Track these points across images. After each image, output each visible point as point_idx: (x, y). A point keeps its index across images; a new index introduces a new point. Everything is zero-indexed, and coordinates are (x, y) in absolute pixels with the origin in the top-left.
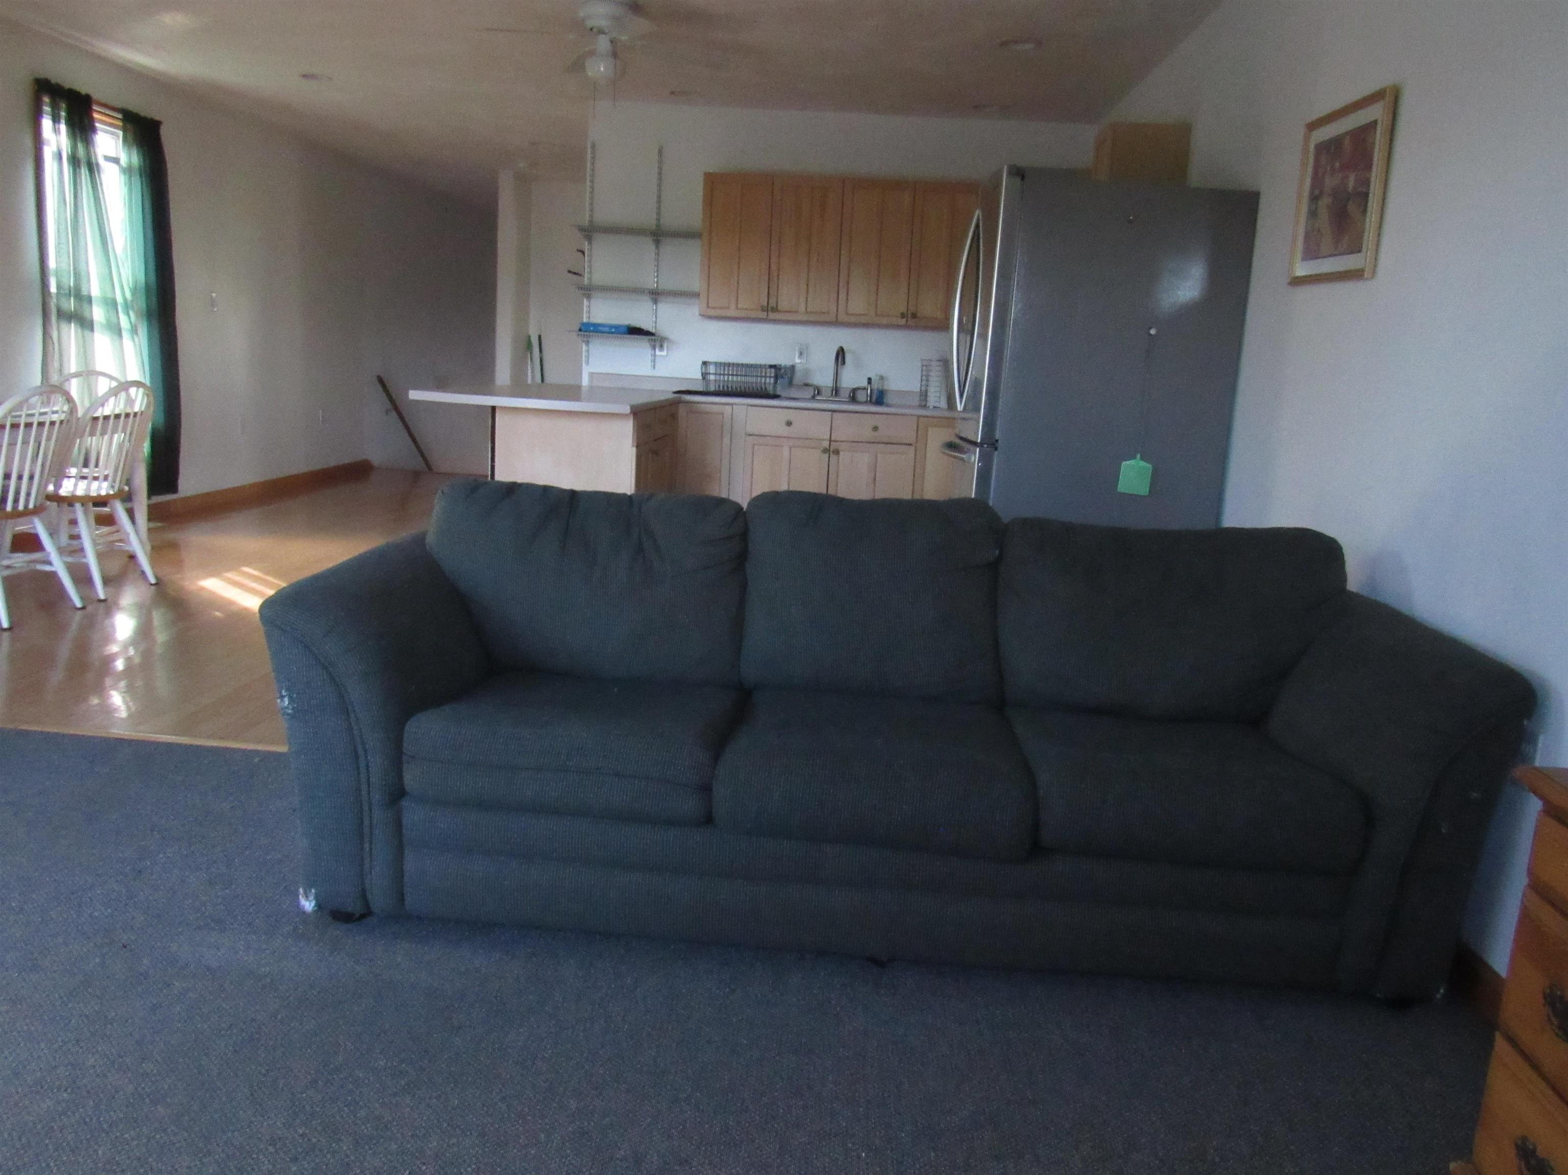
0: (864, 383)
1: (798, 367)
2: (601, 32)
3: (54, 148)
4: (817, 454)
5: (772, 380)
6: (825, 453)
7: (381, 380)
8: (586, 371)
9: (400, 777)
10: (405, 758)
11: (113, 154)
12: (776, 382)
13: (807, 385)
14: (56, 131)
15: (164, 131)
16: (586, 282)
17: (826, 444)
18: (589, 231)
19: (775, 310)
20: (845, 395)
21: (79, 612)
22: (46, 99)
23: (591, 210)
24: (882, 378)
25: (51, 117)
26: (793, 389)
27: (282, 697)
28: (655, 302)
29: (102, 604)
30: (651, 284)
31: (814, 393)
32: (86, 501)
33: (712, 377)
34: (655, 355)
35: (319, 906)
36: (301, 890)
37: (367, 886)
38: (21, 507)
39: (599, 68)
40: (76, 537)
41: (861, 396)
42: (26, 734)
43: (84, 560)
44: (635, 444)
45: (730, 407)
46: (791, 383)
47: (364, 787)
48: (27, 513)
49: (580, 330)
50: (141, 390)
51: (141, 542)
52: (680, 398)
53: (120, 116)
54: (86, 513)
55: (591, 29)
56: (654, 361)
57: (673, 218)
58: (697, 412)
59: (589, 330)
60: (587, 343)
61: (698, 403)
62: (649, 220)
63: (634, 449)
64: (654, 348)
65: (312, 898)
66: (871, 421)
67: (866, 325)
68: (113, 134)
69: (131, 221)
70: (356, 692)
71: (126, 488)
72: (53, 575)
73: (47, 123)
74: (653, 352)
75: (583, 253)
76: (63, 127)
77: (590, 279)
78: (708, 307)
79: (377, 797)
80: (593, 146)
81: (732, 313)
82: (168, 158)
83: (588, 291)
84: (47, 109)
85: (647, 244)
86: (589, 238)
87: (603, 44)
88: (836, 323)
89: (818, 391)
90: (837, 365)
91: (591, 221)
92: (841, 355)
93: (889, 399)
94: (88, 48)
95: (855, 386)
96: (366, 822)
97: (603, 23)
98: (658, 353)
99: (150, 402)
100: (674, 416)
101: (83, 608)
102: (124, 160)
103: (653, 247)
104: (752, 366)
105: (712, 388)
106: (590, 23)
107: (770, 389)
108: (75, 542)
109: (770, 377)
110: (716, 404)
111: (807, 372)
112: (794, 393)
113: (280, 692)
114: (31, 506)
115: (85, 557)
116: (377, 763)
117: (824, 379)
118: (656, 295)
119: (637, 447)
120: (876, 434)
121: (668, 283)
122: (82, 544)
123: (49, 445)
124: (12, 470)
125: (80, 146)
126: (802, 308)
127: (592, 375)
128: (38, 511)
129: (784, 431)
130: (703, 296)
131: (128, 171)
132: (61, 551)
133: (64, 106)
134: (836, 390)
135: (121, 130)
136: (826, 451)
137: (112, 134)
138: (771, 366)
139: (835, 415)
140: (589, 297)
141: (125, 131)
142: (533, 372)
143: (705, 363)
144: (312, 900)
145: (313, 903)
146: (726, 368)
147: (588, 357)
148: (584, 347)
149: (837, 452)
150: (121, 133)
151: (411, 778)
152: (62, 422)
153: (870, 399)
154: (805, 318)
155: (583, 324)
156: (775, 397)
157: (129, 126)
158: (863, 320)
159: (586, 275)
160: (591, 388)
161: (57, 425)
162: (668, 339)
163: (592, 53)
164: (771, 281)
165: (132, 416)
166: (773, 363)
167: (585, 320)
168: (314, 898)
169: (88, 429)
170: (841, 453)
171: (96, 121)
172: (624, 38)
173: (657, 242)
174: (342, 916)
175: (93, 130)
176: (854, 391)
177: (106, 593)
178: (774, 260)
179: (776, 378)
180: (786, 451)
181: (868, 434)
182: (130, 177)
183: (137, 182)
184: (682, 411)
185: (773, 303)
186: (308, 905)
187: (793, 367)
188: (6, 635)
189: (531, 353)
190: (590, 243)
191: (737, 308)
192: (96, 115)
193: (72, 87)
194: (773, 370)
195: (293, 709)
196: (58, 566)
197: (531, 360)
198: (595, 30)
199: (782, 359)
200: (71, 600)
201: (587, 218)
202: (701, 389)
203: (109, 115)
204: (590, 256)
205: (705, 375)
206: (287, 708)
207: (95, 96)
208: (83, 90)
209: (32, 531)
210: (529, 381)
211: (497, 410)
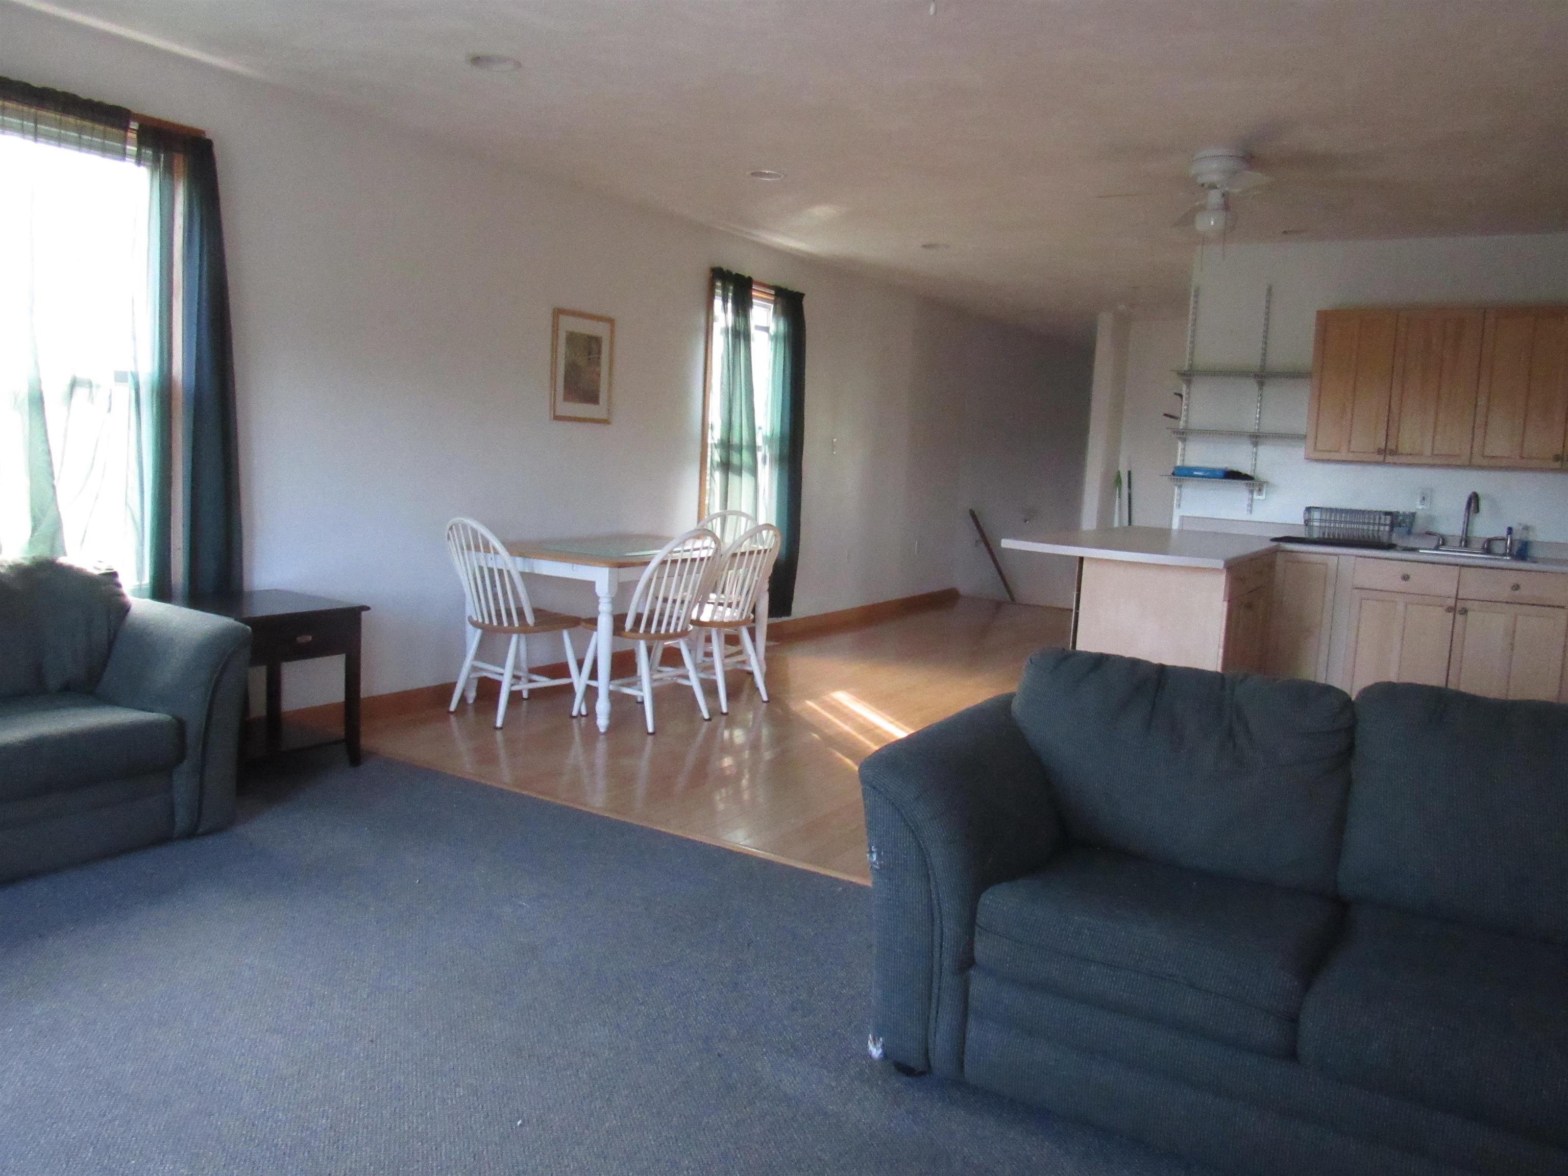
0: (1504, 534)
1: (1419, 513)
2: (1213, 187)
3: (723, 325)
4: (1440, 611)
5: (1387, 528)
6: (1449, 612)
7: (973, 515)
8: (1177, 514)
9: (971, 944)
10: (977, 929)
11: (764, 324)
12: (1391, 530)
13: (1429, 534)
14: (725, 310)
15: (807, 304)
16: (1182, 424)
17: (1451, 602)
18: (1188, 376)
19: (1394, 453)
20: (1478, 545)
21: (706, 723)
22: (719, 284)
23: (1192, 353)
24: (1526, 528)
25: (721, 298)
26: (1412, 538)
27: (871, 852)
28: (1256, 444)
29: (724, 718)
30: (1251, 425)
31: (1439, 542)
32: (720, 625)
33: (1316, 524)
34: (1252, 500)
35: (885, 1055)
36: (870, 1036)
37: (931, 1046)
38: (671, 630)
39: (1209, 222)
40: (709, 654)
41: (1499, 547)
42: (659, 834)
43: (714, 677)
44: (1227, 599)
45: (1336, 557)
46: (1409, 533)
47: (937, 949)
48: (676, 636)
49: (1173, 474)
50: (771, 532)
51: (758, 661)
52: (1278, 546)
53: (773, 292)
54: (718, 633)
55: (1203, 185)
56: (1251, 505)
57: (1279, 359)
58: (1299, 562)
59: (1183, 474)
60: (1180, 487)
61: (1297, 552)
62: (1253, 361)
63: (1226, 604)
64: (1252, 492)
65: (879, 1045)
66: (1513, 578)
67: (1507, 468)
68: (765, 306)
69: (773, 381)
70: (938, 857)
71: (752, 616)
72: (690, 688)
73: (718, 303)
74: (1251, 496)
75: (1181, 396)
76: (730, 305)
77: (1186, 422)
78: (1315, 449)
79: (947, 962)
80: (1197, 291)
81: (1343, 455)
82: (807, 322)
83: (1183, 435)
84: (719, 291)
85: (1251, 386)
86: (1189, 383)
87: (1214, 197)
88: (1470, 465)
89: (1443, 542)
90: (1469, 513)
91: (1191, 365)
92: (1474, 502)
93: (1535, 552)
94: (755, 239)
95: (1491, 536)
96: (935, 985)
97: (1214, 178)
98: (1256, 496)
99: (777, 542)
100: (1271, 566)
101: (709, 720)
102: (772, 330)
103: (1256, 387)
104: (1363, 512)
105: (1316, 535)
106: (1200, 180)
107: (1385, 539)
108: (707, 659)
109: (1385, 525)
110: (1316, 553)
111: (1431, 519)
112: (1412, 542)
113: (871, 848)
114: (679, 630)
115: (715, 674)
116: (951, 928)
117: (1452, 527)
118: (1256, 438)
119: (1229, 601)
120: (1517, 592)
121: (1270, 424)
122: (713, 661)
123: (696, 578)
124: (669, 596)
125: (741, 319)
126: (1428, 451)
127: (1182, 518)
128: (684, 633)
129: (1401, 585)
130: (1310, 441)
131: (775, 338)
132: (697, 666)
133: (731, 288)
134: (1466, 541)
135: (771, 303)
136: (1450, 609)
137: (763, 307)
138: (1387, 513)
139: (1464, 570)
140: (1184, 440)
141: (775, 304)
142: (1120, 509)
143: (1309, 509)
144: (879, 1048)
145: (880, 1051)
146: (1333, 514)
147: (1179, 500)
148: (1176, 490)
149: (1464, 612)
150: (772, 306)
151: (983, 948)
152: (709, 558)
153: (1511, 550)
154: (1431, 462)
155: (1177, 468)
156: (1390, 547)
157: (779, 299)
158: (1504, 463)
159: (1183, 418)
160: (1181, 531)
161: (705, 560)
162: (1267, 482)
163: (1203, 208)
164: (1391, 424)
165: (762, 552)
166: (1388, 510)
167: (1179, 463)
168: (881, 1047)
169: (727, 565)
170: (1469, 613)
171: (753, 297)
172: (1236, 191)
173: (1261, 385)
174: (904, 1070)
175: (750, 305)
176: (1490, 541)
177: (728, 707)
178: (1395, 399)
179: (1392, 526)
180: (1401, 607)
181: (1505, 593)
182: (776, 345)
183: (781, 346)
184: (1280, 559)
185: (1391, 445)
186: (875, 1051)
187: (1413, 515)
188: (650, 738)
189: (1120, 491)
190: (1189, 386)
191: (1349, 451)
192: (754, 293)
193: (740, 273)
194: (1389, 517)
195: (880, 865)
196: (694, 682)
197: (1120, 497)
198: (1206, 186)
199: (1401, 504)
200: (700, 711)
201: (1187, 363)
202: (1303, 536)
203: (765, 293)
204: (1188, 399)
205: (1307, 522)
206: (875, 863)
207: (755, 278)
208: (746, 273)
209: (677, 646)
210: (1116, 524)
211: (1085, 563)
